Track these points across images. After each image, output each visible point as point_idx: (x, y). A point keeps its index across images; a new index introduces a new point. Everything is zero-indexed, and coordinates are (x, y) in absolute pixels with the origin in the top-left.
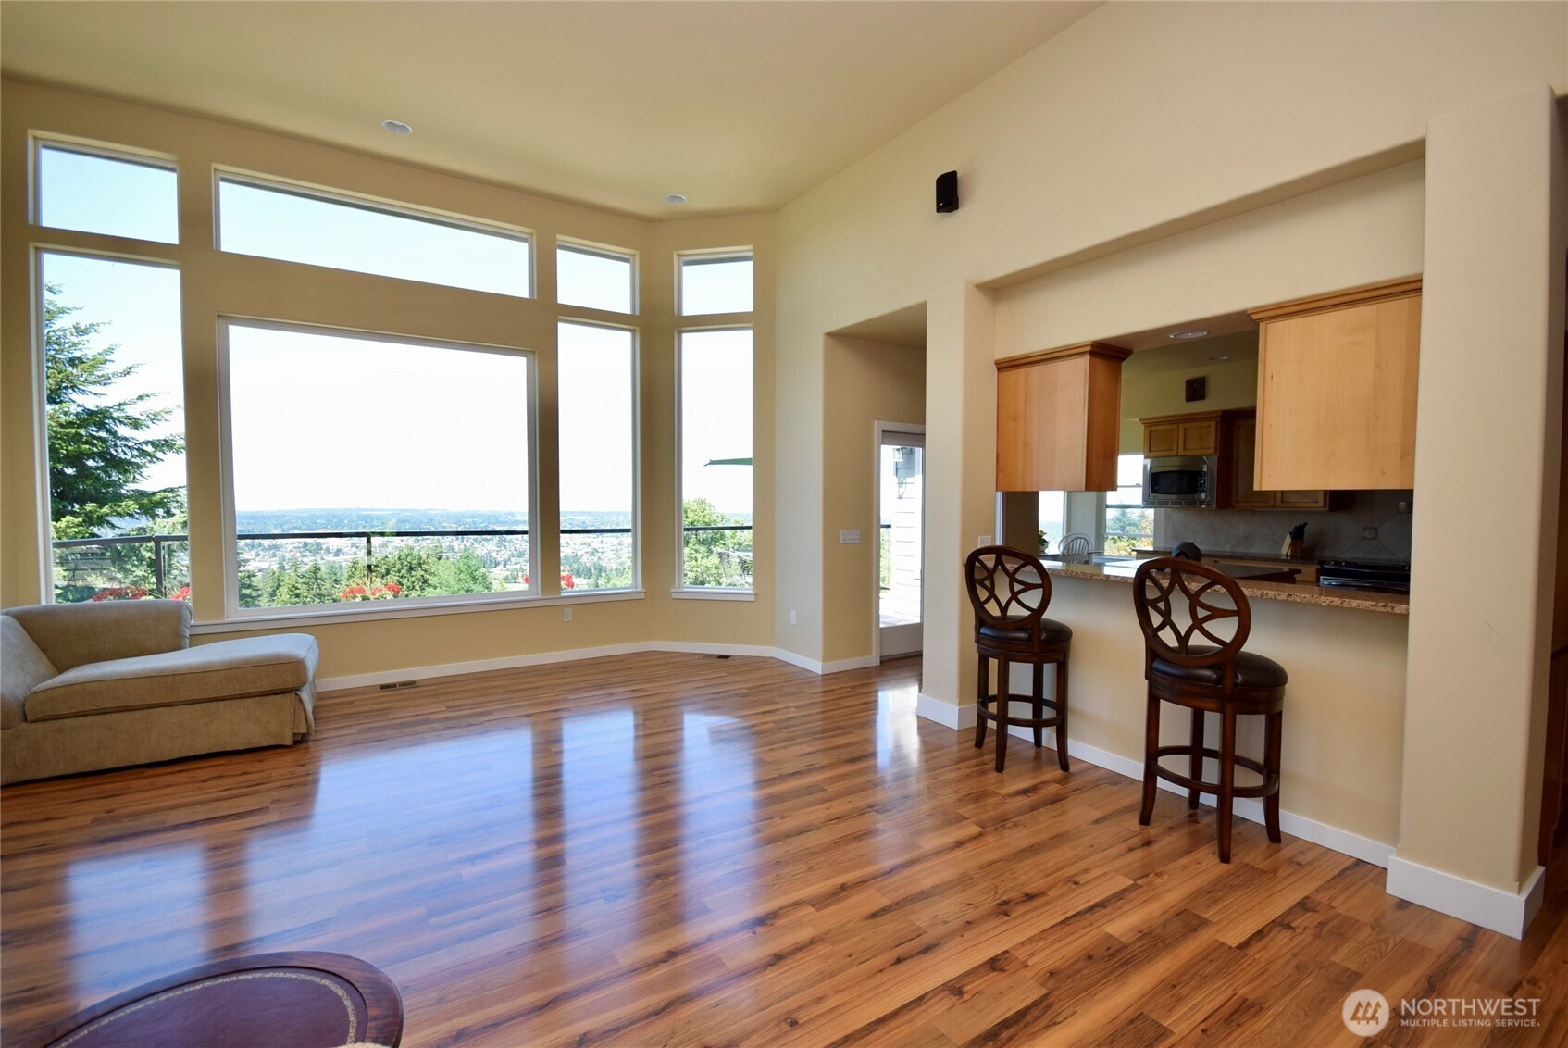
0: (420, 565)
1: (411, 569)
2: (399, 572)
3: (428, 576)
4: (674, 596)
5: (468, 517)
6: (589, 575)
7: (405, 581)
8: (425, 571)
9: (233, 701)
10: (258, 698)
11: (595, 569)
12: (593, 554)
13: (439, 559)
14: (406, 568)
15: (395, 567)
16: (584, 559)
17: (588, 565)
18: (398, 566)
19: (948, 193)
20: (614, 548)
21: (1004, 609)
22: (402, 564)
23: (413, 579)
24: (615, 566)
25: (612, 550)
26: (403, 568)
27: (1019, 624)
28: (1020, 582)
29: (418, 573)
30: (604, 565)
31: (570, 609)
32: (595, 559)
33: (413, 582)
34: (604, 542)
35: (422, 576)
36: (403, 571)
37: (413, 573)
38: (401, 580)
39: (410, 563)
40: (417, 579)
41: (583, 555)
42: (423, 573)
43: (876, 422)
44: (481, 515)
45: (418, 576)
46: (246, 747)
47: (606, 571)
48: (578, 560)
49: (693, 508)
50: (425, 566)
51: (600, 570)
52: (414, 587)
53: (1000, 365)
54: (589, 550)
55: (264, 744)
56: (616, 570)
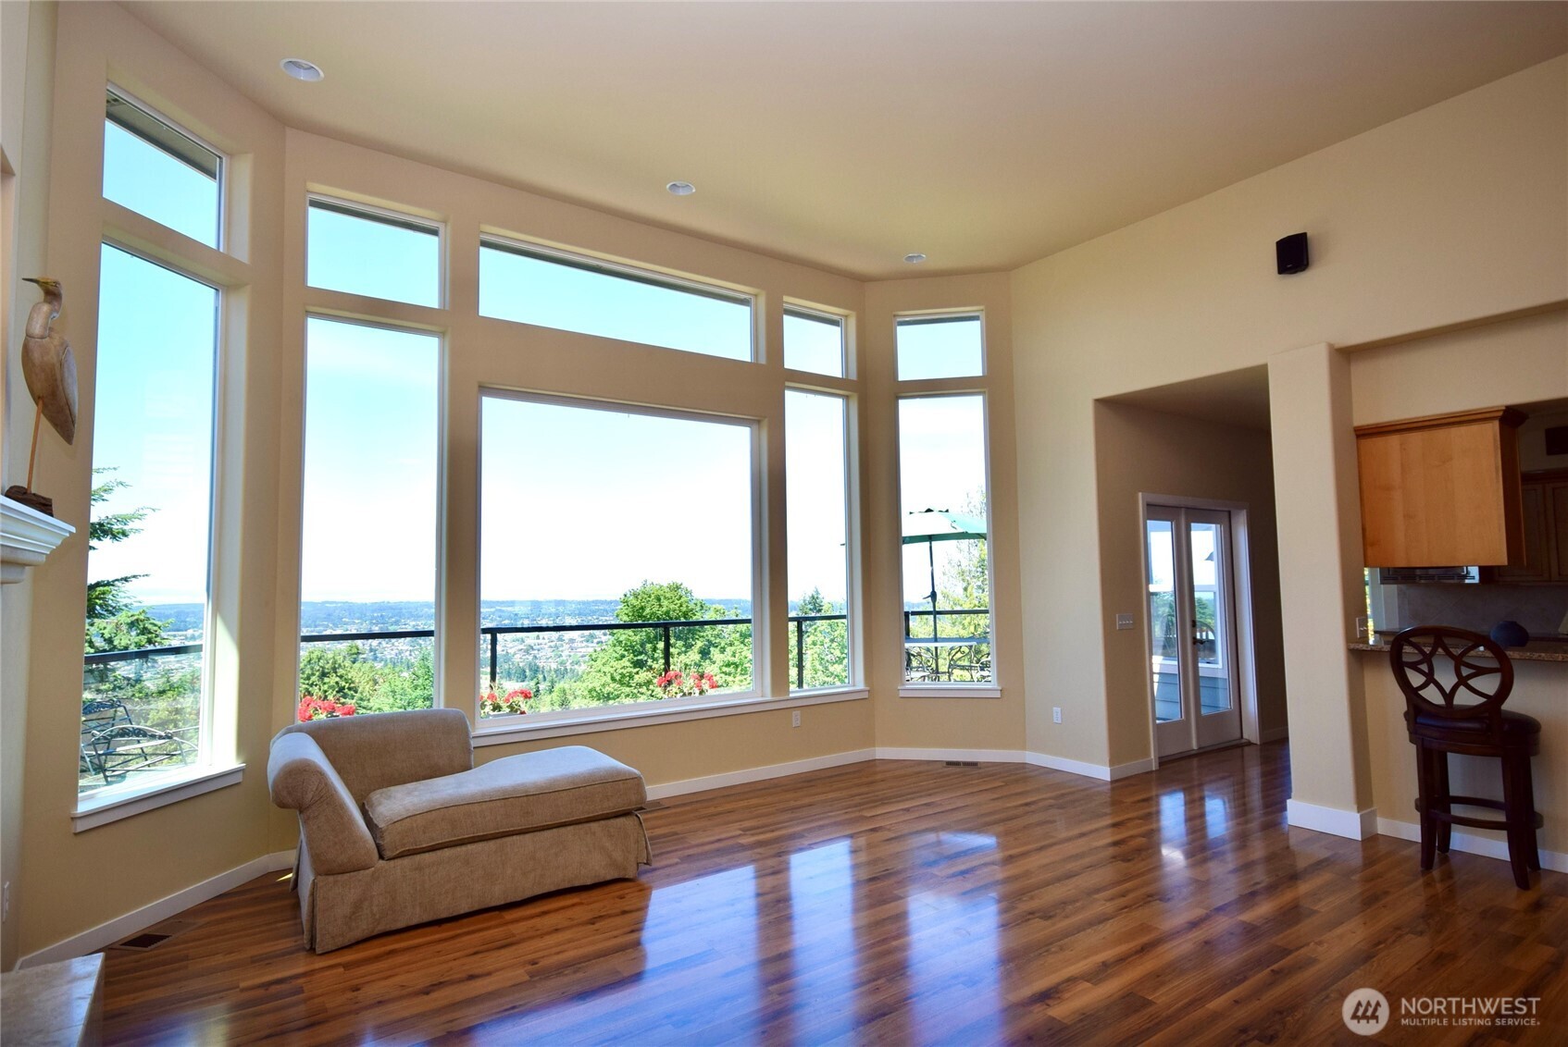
0: (335, 669)
1: (324, 675)
2: (308, 678)
3: (343, 684)
4: (902, 694)
5: (374, 611)
6: (523, 677)
7: (315, 690)
8: (341, 677)
9: (580, 826)
10: (603, 822)
11: (530, 670)
12: (527, 652)
13: (354, 662)
14: (317, 674)
15: (303, 673)
16: (517, 659)
17: (521, 665)
18: (308, 671)
19: (1293, 255)
20: (552, 644)
21: (1449, 697)
22: (312, 669)
23: (326, 687)
24: (554, 666)
25: (551, 647)
26: (313, 674)
27: (1469, 712)
28: (1469, 666)
29: (333, 680)
30: (541, 665)
31: (797, 713)
32: (531, 658)
33: (326, 691)
34: (541, 637)
35: (337, 683)
36: (313, 678)
37: (326, 680)
38: (310, 689)
39: (323, 668)
40: (331, 687)
41: (515, 654)
42: (338, 679)
43: (1140, 494)
44: (391, 608)
45: (332, 683)
46: (593, 882)
47: (543, 672)
48: (509, 660)
49: (667, 595)
50: (341, 671)
51: (535, 670)
52: (326, 697)
53: (1358, 433)
54: (522, 647)
55: (609, 877)
56: (556, 671)
